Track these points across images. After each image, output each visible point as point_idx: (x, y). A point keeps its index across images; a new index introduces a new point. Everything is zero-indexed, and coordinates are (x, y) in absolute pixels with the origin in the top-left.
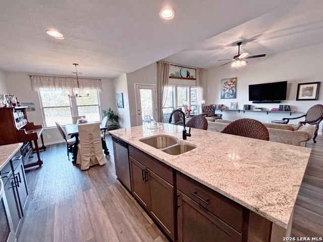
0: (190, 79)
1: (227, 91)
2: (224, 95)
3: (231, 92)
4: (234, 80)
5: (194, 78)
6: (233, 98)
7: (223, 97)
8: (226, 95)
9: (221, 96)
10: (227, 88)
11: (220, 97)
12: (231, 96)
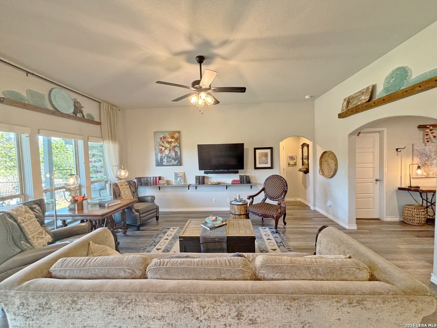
0: (83, 119)
1: (167, 152)
2: (162, 159)
3: (173, 154)
4: (176, 135)
5: (97, 119)
6: (177, 165)
7: (160, 164)
8: (165, 160)
9: (157, 161)
10: (166, 148)
11: (154, 163)
12: (173, 162)
